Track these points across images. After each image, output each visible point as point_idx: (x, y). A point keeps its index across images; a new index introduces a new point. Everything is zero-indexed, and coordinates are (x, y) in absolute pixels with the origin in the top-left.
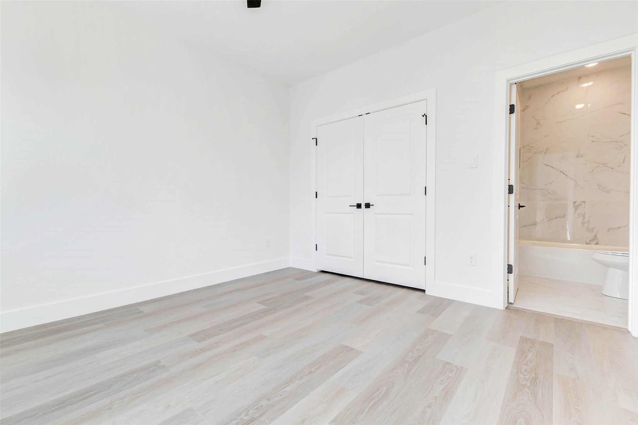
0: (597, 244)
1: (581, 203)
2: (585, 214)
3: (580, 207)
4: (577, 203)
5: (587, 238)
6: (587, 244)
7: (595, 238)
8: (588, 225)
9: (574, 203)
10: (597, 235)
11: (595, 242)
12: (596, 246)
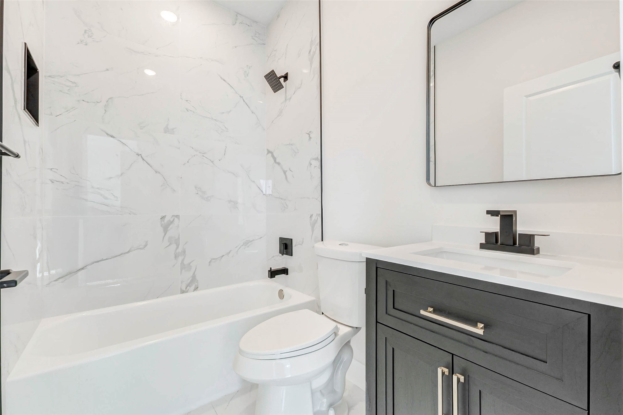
0: (196, 289)
1: (173, 218)
2: (179, 238)
3: (171, 226)
4: (166, 220)
5: (182, 282)
6: (183, 292)
7: (194, 279)
8: (184, 258)
9: (163, 218)
10: (196, 273)
11: (193, 287)
12: (196, 293)
